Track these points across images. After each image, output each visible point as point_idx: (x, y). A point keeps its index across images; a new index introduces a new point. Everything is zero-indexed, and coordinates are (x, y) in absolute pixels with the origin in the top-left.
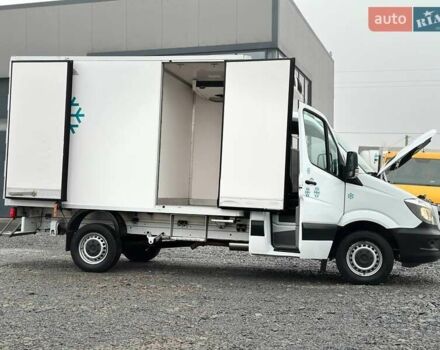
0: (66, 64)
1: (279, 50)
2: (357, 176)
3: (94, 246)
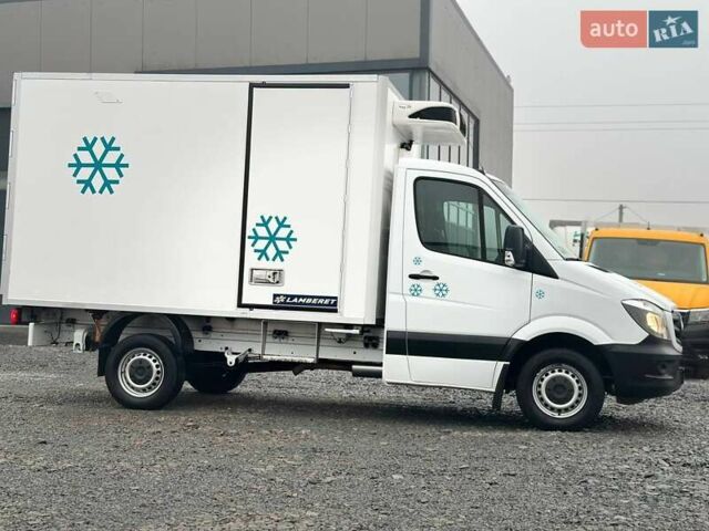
1: (430, 71)
2: (550, 263)
3: (143, 369)
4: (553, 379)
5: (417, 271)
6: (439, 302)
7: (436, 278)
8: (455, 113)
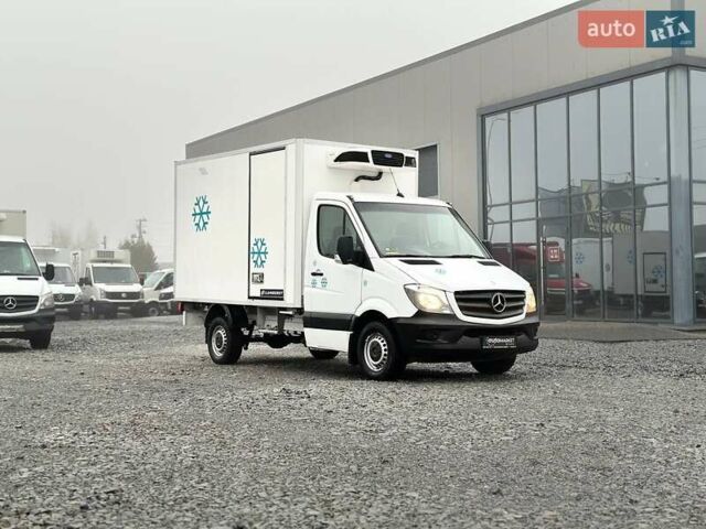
2: (372, 260)
3: (219, 339)
4: (373, 343)
5: (314, 271)
6: (324, 291)
7: (321, 275)
8: (366, 154)
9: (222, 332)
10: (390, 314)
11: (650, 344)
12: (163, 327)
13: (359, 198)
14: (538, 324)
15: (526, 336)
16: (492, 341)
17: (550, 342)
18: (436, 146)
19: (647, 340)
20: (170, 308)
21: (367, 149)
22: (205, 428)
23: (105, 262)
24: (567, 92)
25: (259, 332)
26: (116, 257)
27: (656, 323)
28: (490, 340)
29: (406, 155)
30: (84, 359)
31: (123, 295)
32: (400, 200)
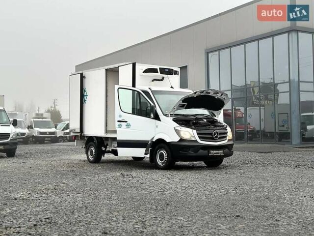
0: (80, 75)
2: (160, 116)
3: (92, 152)
4: (160, 153)
8: (157, 69)
9: (93, 149)
10: (168, 140)
11: (282, 153)
12: (65, 147)
13: (154, 89)
14: (233, 144)
15: (228, 150)
16: (213, 152)
17: (238, 153)
18: (187, 66)
19: (280, 152)
20: (68, 139)
21: (157, 67)
22: (87, 191)
23: (39, 118)
24: (244, 42)
25: (109, 149)
26: (44, 116)
27: (284, 144)
28: (212, 152)
29: (174, 70)
30: (31, 161)
31: (47, 133)
32: (172, 90)
